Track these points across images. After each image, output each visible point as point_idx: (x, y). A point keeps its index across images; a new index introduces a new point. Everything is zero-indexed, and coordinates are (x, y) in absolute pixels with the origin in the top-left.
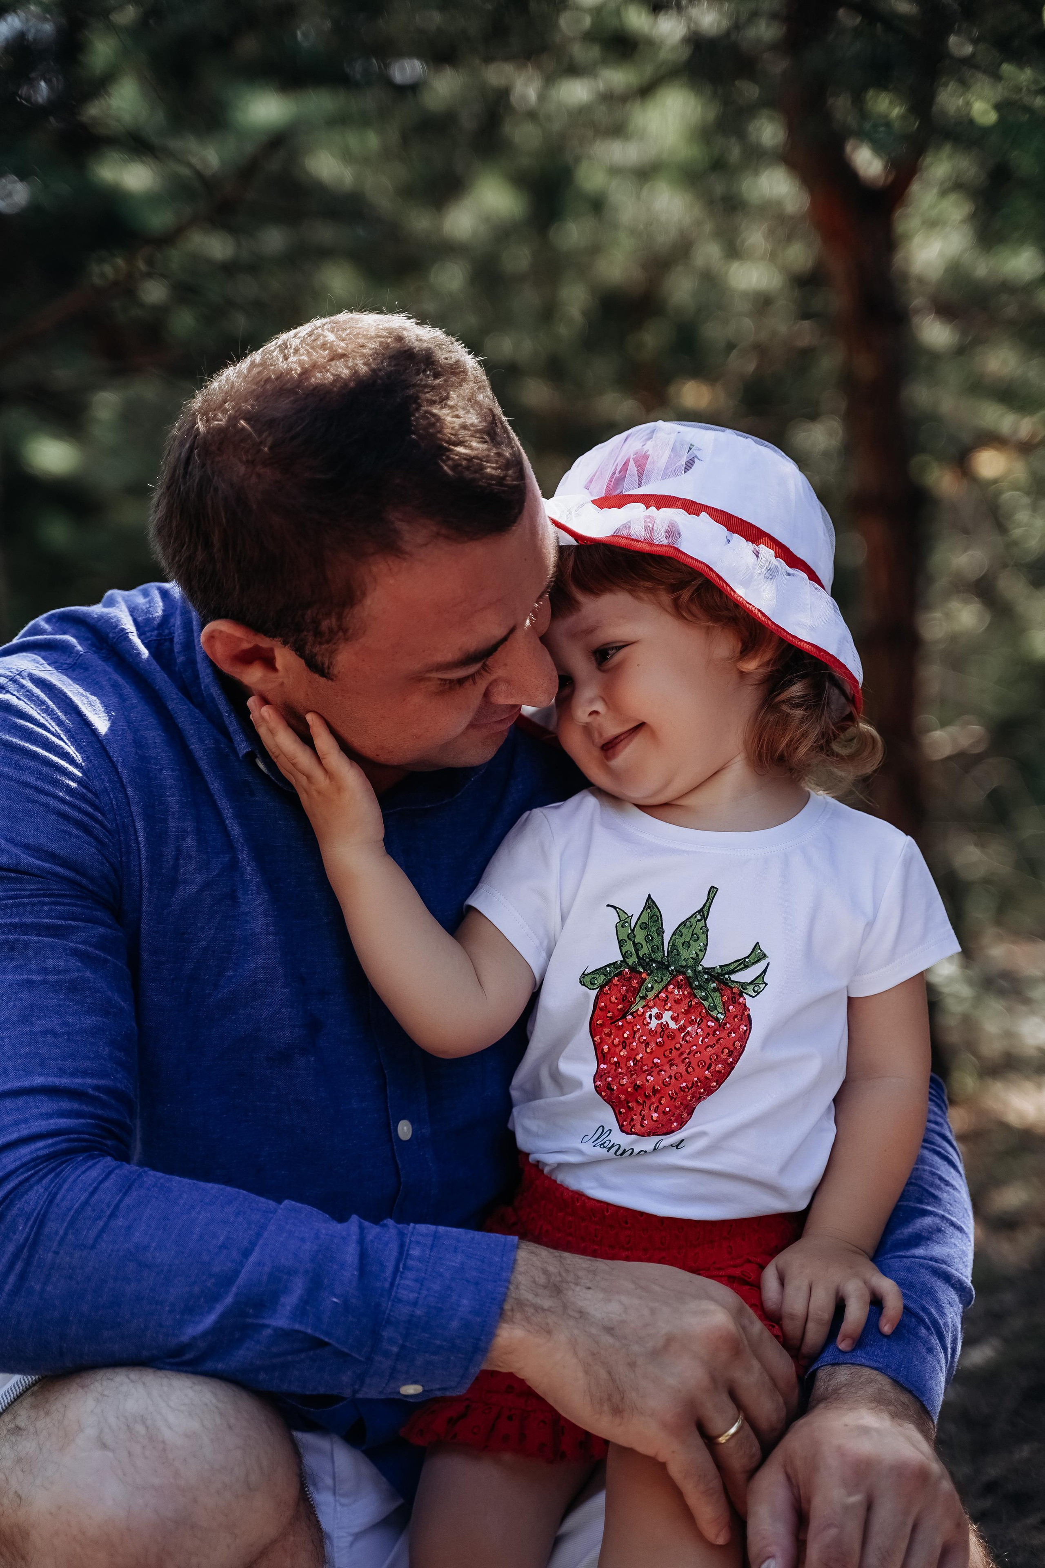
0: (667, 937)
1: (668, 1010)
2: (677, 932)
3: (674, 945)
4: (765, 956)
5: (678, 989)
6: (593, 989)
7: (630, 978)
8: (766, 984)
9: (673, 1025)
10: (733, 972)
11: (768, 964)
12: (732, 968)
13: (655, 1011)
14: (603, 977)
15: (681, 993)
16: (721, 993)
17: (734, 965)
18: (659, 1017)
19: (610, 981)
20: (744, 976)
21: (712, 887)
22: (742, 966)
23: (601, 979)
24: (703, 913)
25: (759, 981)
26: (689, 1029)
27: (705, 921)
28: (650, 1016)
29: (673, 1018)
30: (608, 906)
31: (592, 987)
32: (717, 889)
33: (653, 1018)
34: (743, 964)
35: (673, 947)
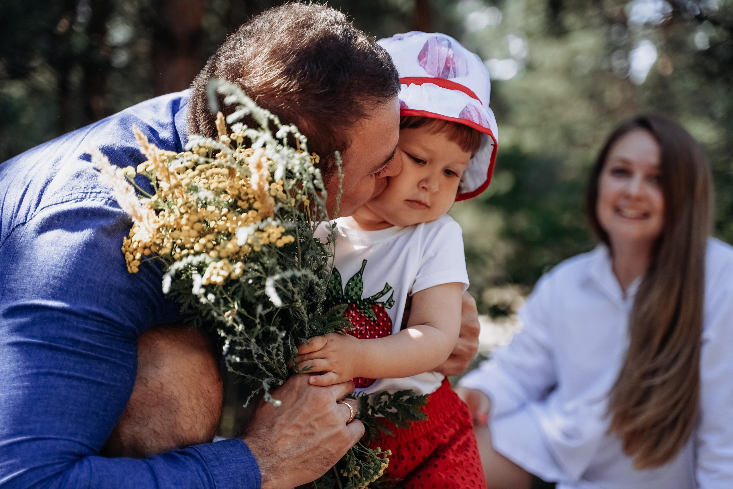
0: (344, 286)
2: (348, 285)
4: (391, 288)
8: (394, 302)
10: (377, 298)
11: (393, 291)
12: (376, 297)
15: (355, 312)
16: (374, 309)
17: (377, 296)
20: (384, 299)
21: (364, 260)
22: (381, 295)
24: (360, 273)
25: (390, 300)
27: (361, 277)
32: (367, 261)
34: (382, 293)
35: (347, 290)
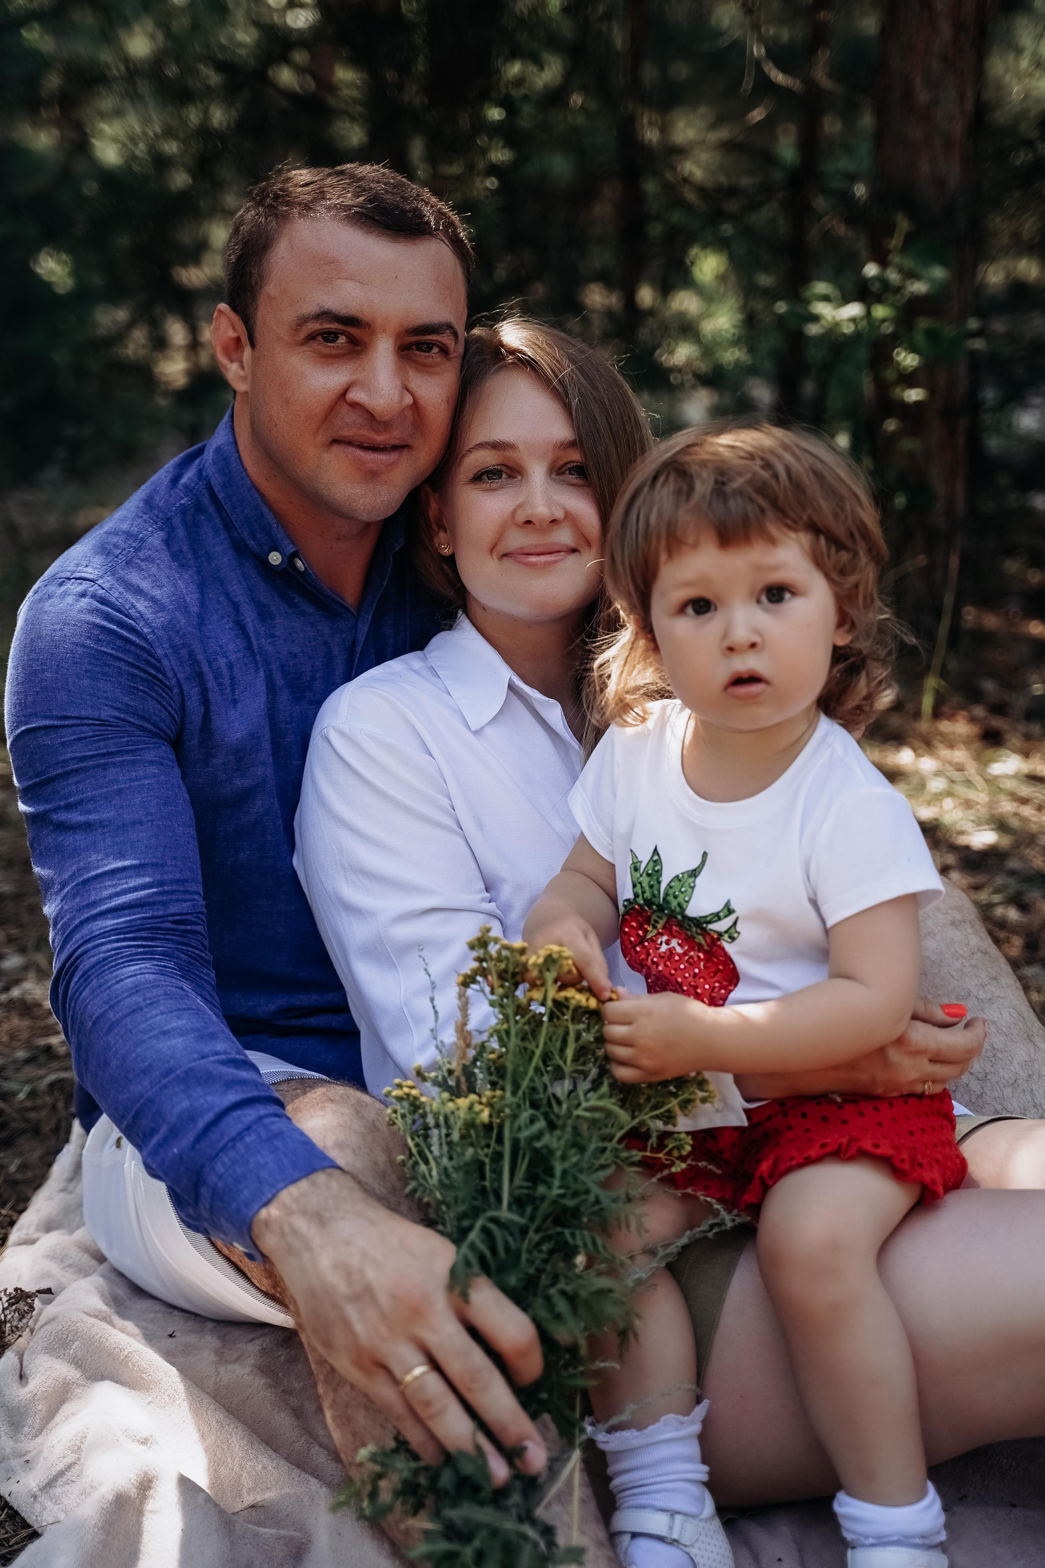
0: (663, 886)
4: (734, 911)
7: (641, 910)
8: (739, 933)
9: (679, 950)
10: (709, 922)
11: (739, 917)
12: (708, 919)
13: (665, 938)
17: (710, 918)
18: (667, 943)
19: (628, 911)
20: (721, 925)
21: (706, 853)
24: (694, 873)
25: (732, 930)
26: (692, 953)
27: (696, 878)
28: (661, 942)
29: (679, 944)
33: (664, 944)
34: (717, 917)
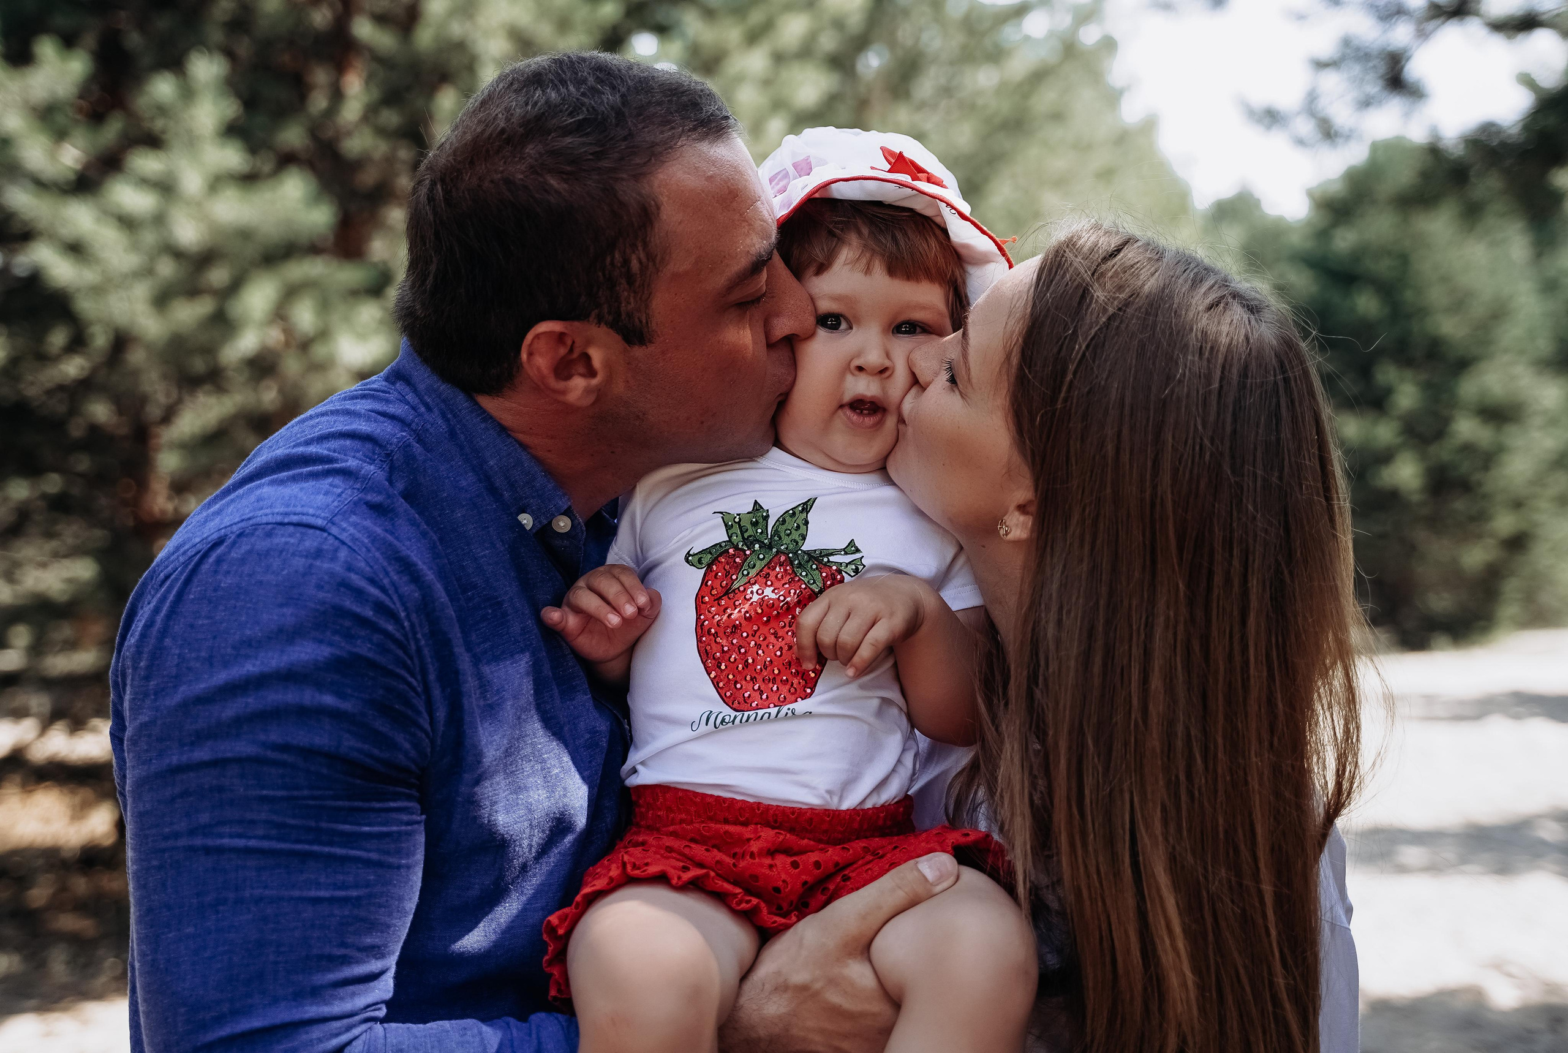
1: (769, 586)
2: (779, 521)
3: (777, 531)
4: (859, 550)
5: (780, 566)
6: (701, 568)
7: (734, 555)
8: (864, 566)
11: (863, 556)
12: (831, 552)
14: (710, 556)
15: (782, 570)
16: (820, 571)
17: (833, 550)
19: (716, 559)
20: (844, 560)
22: (842, 551)
23: (707, 559)
24: (806, 507)
27: (807, 514)
28: (752, 592)
30: (715, 513)
31: (700, 566)
32: (815, 501)
33: (755, 594)
35: (776, 532)
